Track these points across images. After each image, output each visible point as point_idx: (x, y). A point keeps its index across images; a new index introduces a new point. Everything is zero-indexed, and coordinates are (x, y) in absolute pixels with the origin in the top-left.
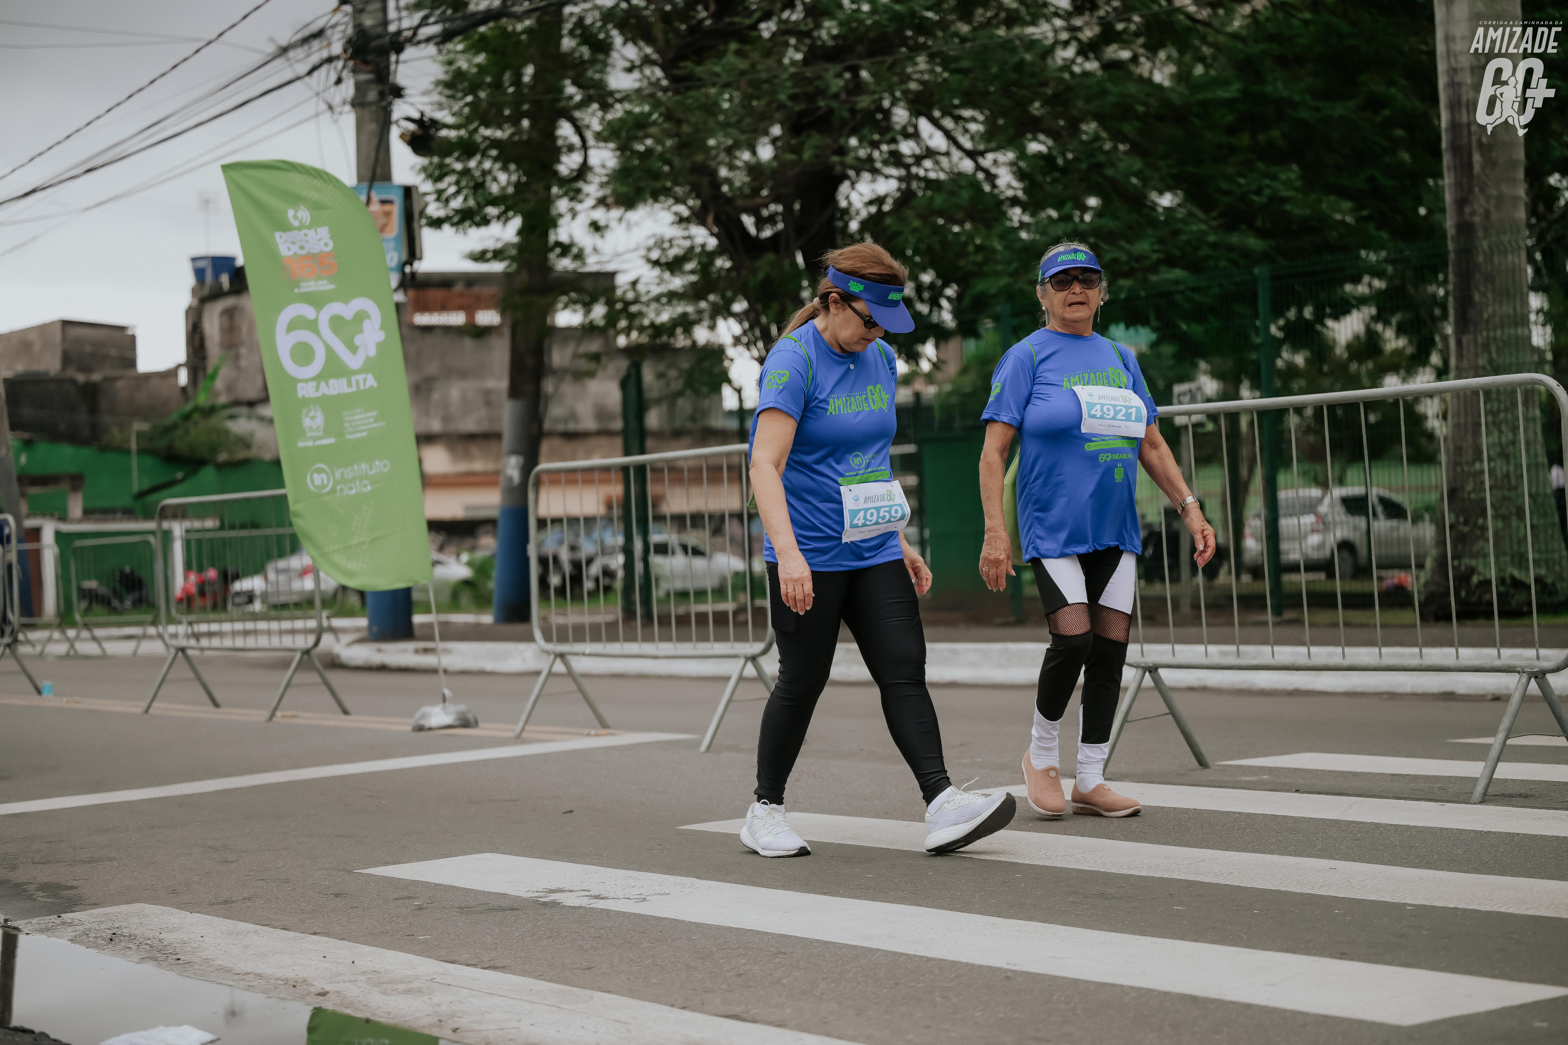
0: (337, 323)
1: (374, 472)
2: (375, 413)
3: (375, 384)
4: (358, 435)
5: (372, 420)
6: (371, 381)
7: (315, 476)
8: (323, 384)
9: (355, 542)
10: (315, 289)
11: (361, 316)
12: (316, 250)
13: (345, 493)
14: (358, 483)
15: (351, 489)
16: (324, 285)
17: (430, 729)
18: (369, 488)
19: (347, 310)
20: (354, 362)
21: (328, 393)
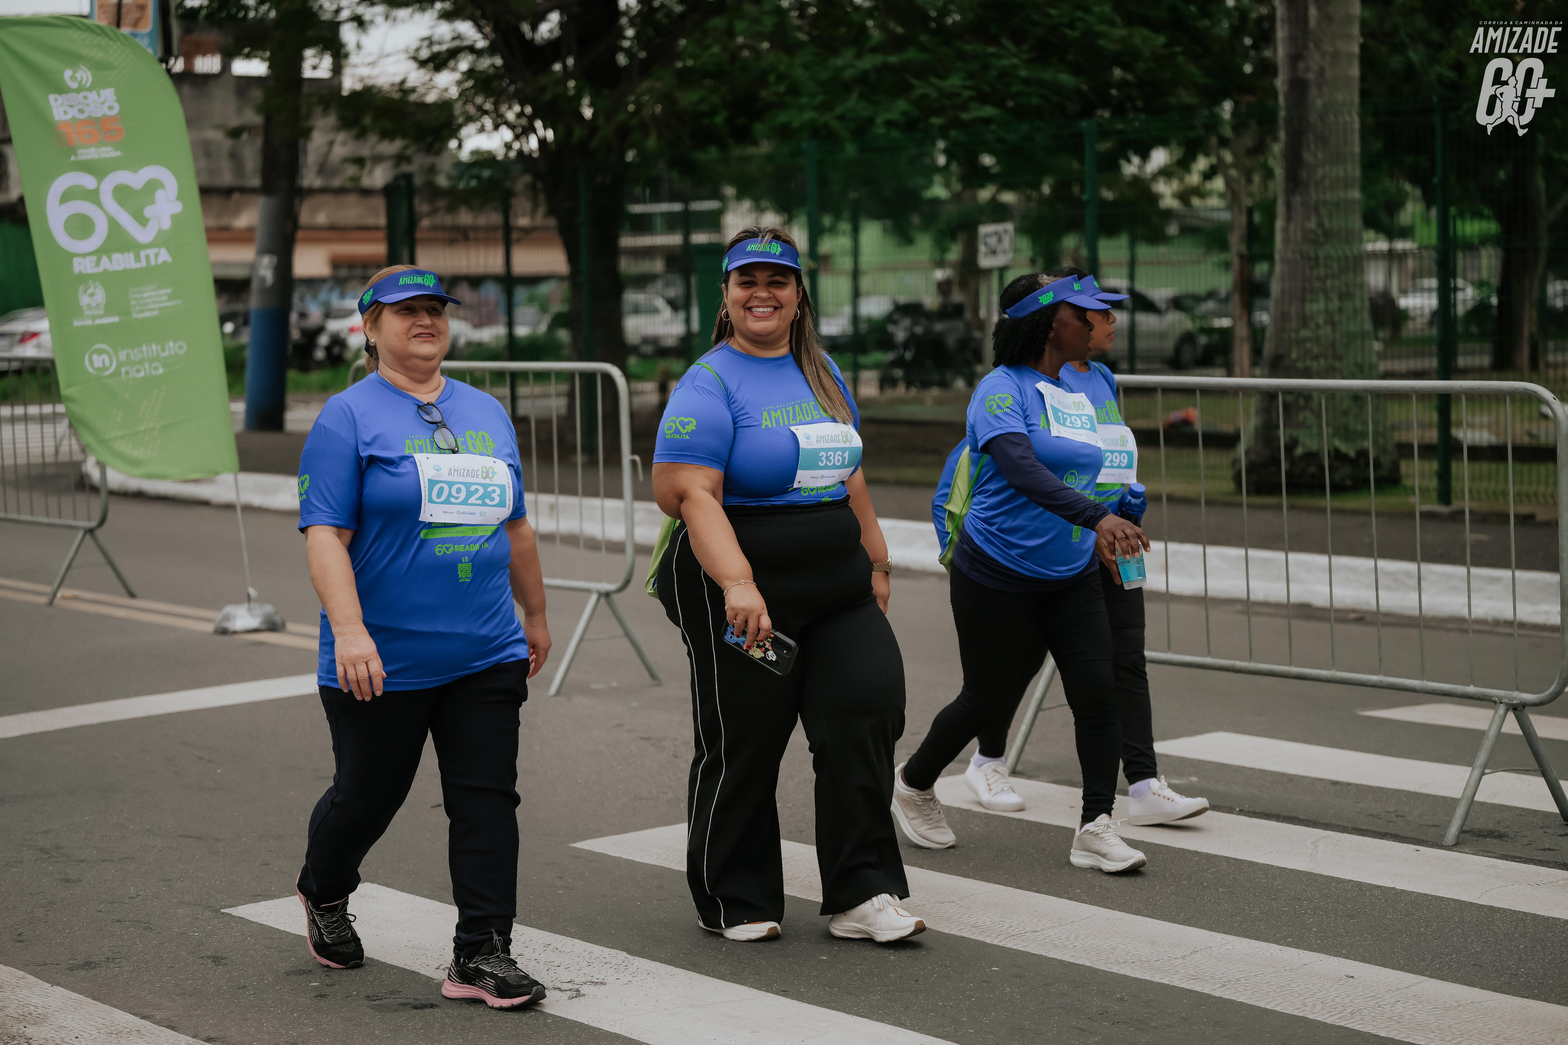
0: (122, 194)
1: (166, 353)
2: (169, 291)
3: (169, 259)
4: (147, 314)
5: (165, 298)
6: (164, 256)
7: (95, 357)
8: (104, 259)
9: (142, 428)
10: (96, 156)
11: (153, 186)
12: (98, 114)
13: (131, 375)
14: (147, 365)
15: (138, 371)
16: (108, 152)
17: (235, 633)
18: (161, 371)
19: (136, 179)
20: (144, 235)
21: (111, 269)
